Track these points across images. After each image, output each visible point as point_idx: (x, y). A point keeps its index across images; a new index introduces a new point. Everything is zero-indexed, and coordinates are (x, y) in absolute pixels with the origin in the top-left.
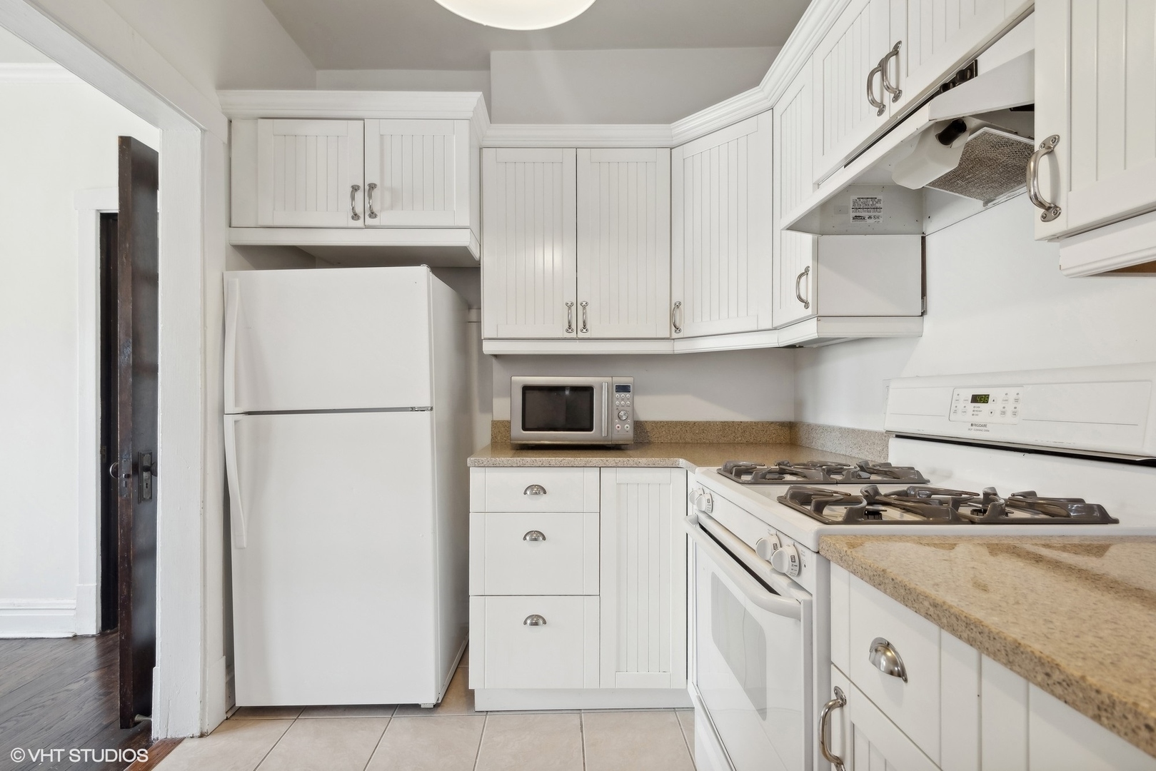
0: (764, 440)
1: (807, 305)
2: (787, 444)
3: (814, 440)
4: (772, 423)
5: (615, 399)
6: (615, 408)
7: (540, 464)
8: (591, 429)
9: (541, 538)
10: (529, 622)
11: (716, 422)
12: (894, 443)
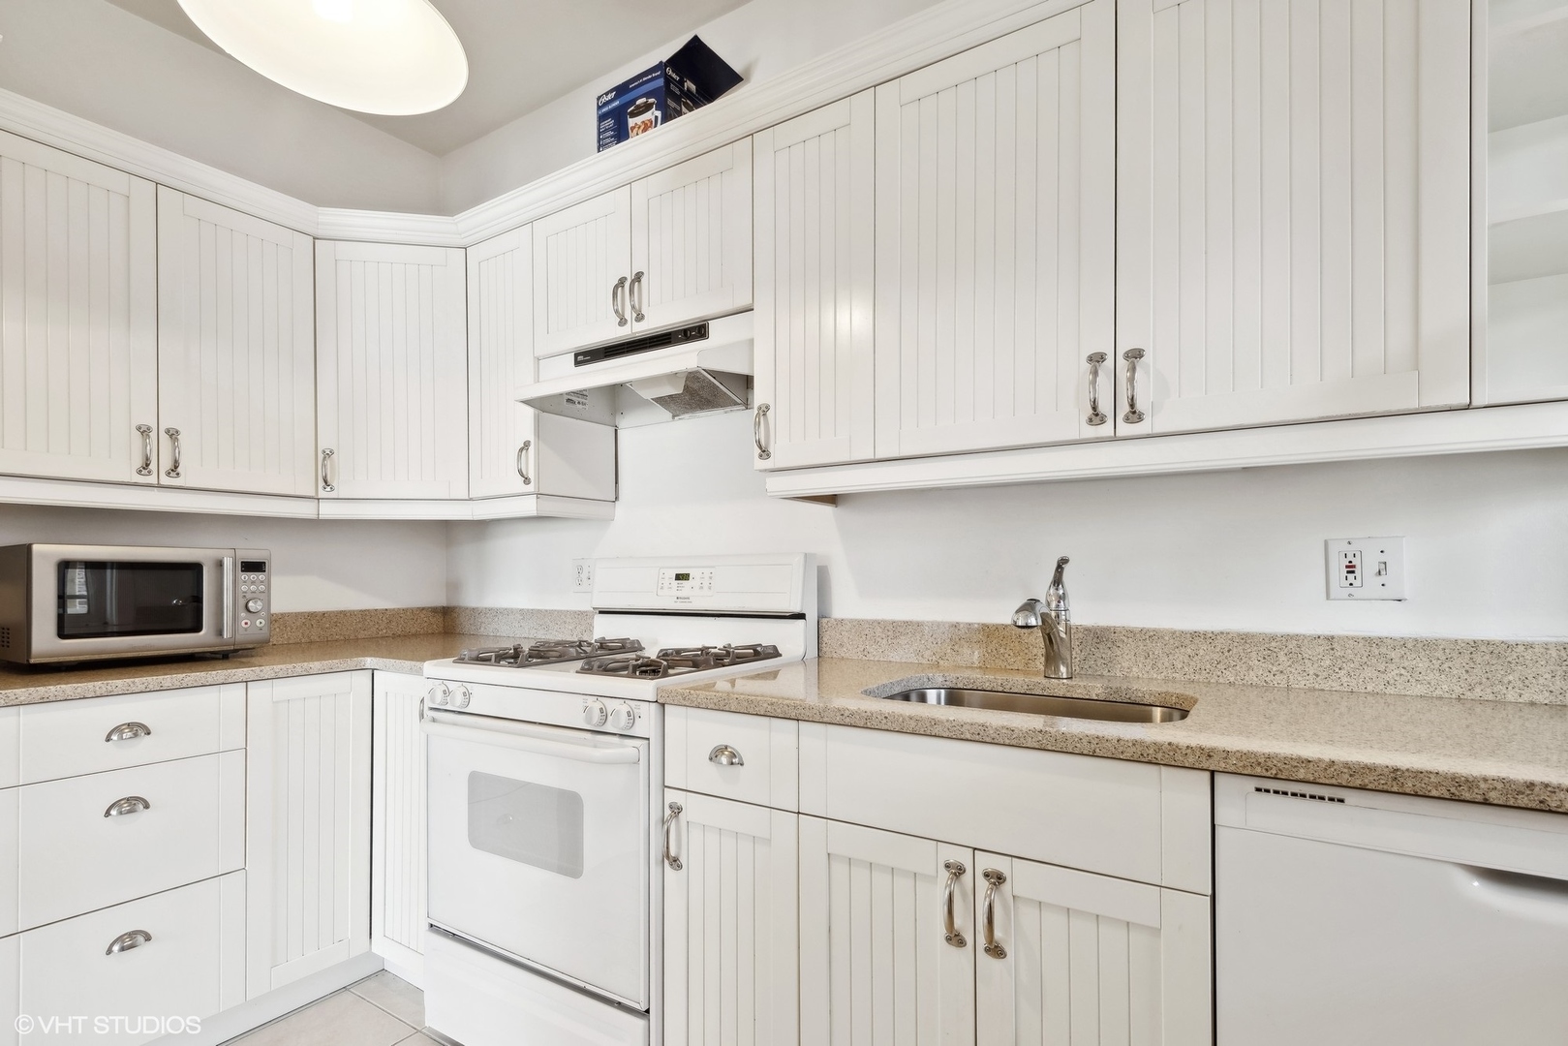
0: (413, 631)
1: (527, 481)
2: (440, 633)
3: (483, 625)
4: (423, 609)
5: (240, 581)
6: (241, 595)
7: (143, 688)
8: (197, 628)
9: (141, 807)
10: (116, 948)
11: (354, 611)
12: (600, 619)
